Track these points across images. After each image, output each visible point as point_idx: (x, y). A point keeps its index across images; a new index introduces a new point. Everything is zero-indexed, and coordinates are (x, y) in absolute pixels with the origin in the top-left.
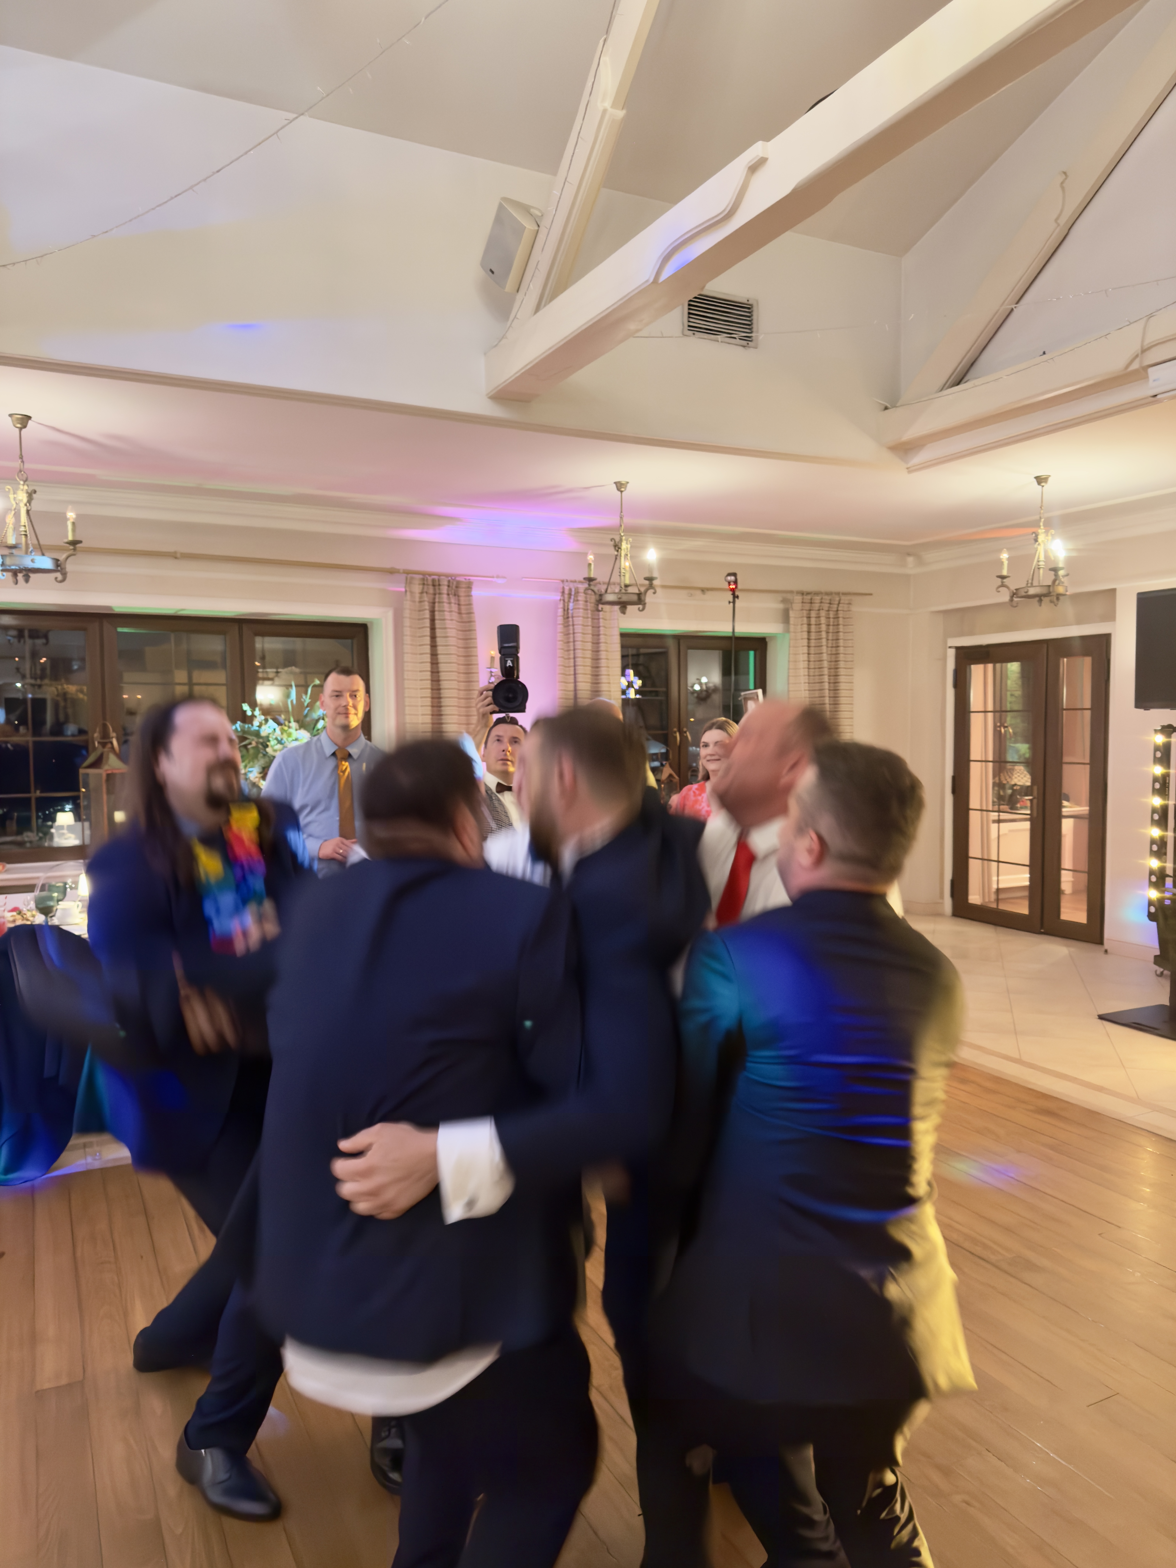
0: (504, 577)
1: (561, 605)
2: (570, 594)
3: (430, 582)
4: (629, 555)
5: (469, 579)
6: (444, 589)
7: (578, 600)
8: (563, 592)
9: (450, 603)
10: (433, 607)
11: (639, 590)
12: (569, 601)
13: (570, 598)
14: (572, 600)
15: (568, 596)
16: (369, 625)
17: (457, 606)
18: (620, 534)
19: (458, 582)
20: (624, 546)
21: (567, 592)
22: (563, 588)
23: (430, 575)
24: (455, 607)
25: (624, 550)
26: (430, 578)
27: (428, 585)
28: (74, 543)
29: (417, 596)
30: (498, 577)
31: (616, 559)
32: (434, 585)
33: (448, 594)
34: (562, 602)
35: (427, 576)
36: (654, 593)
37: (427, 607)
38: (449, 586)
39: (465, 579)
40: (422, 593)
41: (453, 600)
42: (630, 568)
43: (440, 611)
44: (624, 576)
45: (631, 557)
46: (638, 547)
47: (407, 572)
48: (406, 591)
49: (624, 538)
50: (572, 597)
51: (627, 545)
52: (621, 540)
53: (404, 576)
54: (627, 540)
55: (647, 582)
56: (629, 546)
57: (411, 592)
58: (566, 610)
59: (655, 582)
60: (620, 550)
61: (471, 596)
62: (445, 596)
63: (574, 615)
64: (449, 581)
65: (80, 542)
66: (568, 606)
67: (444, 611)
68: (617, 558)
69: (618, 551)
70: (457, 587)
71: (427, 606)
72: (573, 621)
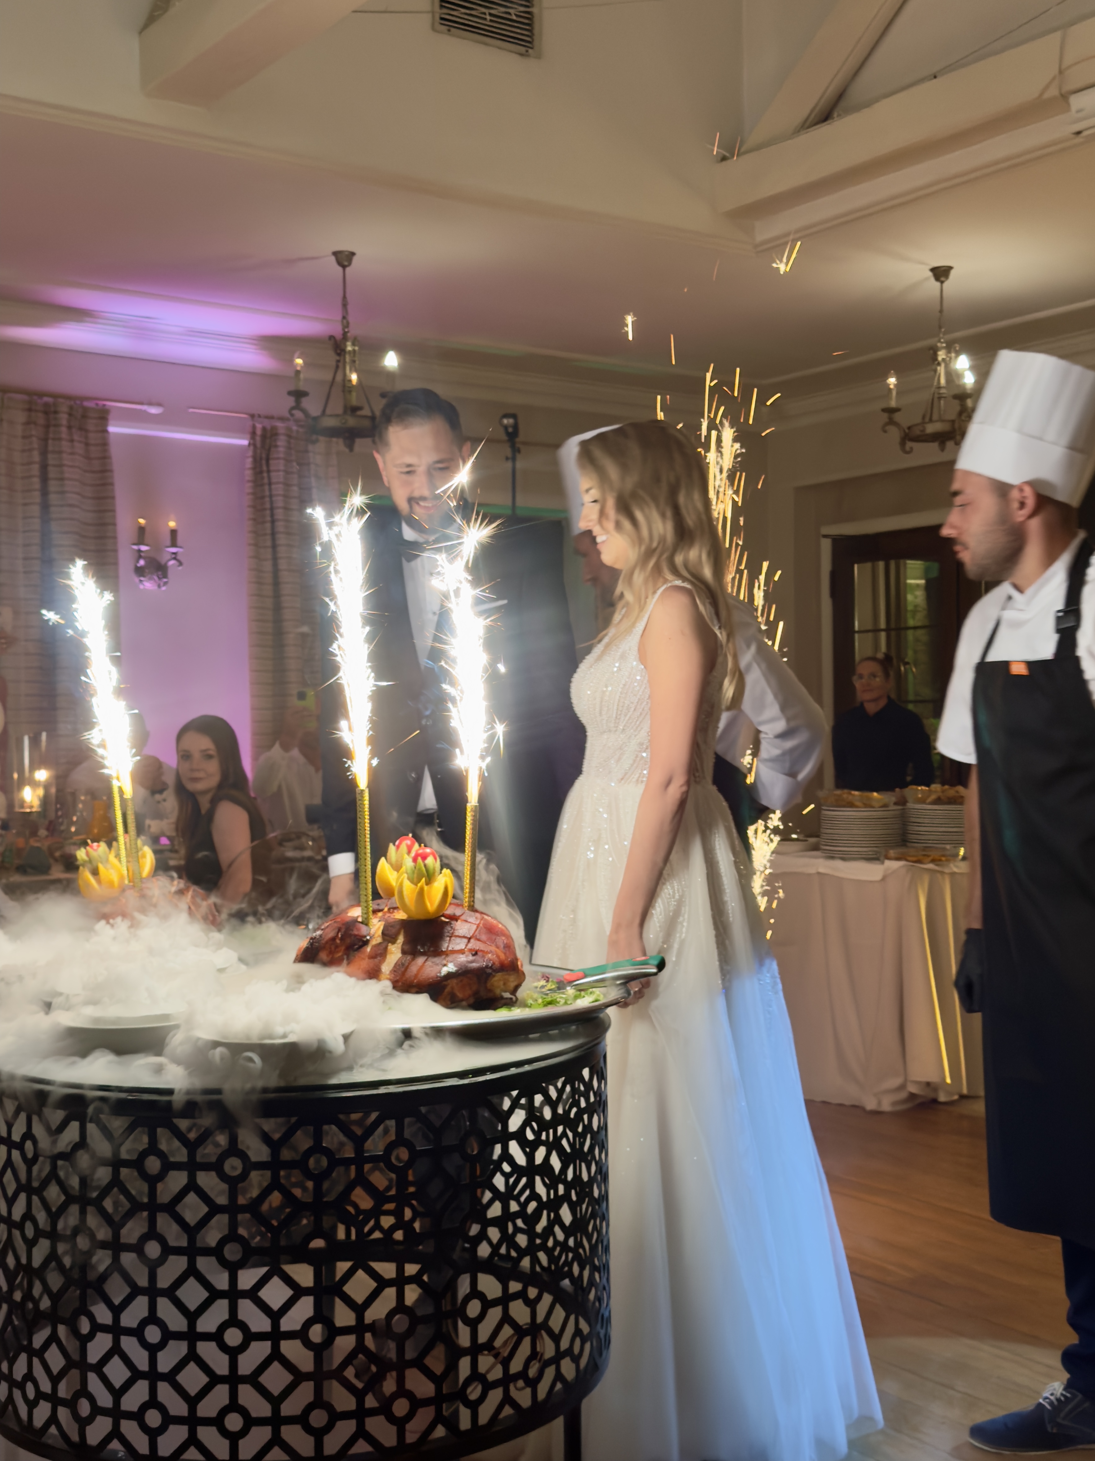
0: (159, 405)
1: (250, 454)
2: (264, 436)
3: (41, 408)
4: (357, 363)
5: (104, 405)
6: (63, 418)
7: (276, 446)
8: (253, 434)
9: (72, 441)
10: (46, 446)
12: (263, 445)
13: (264, 441)
14: (267, 446)
15: (262, 439)
17: (83, 445)
19: (86, 410)
20: (350, 346)
21: (259, 432)
22: (254, 427)
23: (41, 395)
24: (79, 448)
25: (350, 353)
26: (40, 401)
27: (37, 411)
29: (19, 427)
30: (150, 404)
31: (338, 367)
32: (46, 413)
33: (69, 427)
34: (252, 448)
35: (35, 397)
37: (36, 446)
38: (70, 415)
39: (97, 404)
40: (28, 423)
41: (76, 437)
42: (359, 381)
43: (55, 452)
44: (350, 393)
45: (360, 365)
47: (4, 390)
49: (349, 335)
50: (268, 441)
51: (354, 347)
52: (345, 338)
54: (354, 339)
56: (357, 348)
57: (9, 422)
58: (258, 459)
60: (343, 354)
61: (107, 431)
62: (64, 429)
63: (270, 469)
64: (71, 408)
66: (261, 454)
67: (63, 451)
68: (339, 364)
69: (340, 355)
70: (83, 416)
71: (34, 443)
72: (269, 478)
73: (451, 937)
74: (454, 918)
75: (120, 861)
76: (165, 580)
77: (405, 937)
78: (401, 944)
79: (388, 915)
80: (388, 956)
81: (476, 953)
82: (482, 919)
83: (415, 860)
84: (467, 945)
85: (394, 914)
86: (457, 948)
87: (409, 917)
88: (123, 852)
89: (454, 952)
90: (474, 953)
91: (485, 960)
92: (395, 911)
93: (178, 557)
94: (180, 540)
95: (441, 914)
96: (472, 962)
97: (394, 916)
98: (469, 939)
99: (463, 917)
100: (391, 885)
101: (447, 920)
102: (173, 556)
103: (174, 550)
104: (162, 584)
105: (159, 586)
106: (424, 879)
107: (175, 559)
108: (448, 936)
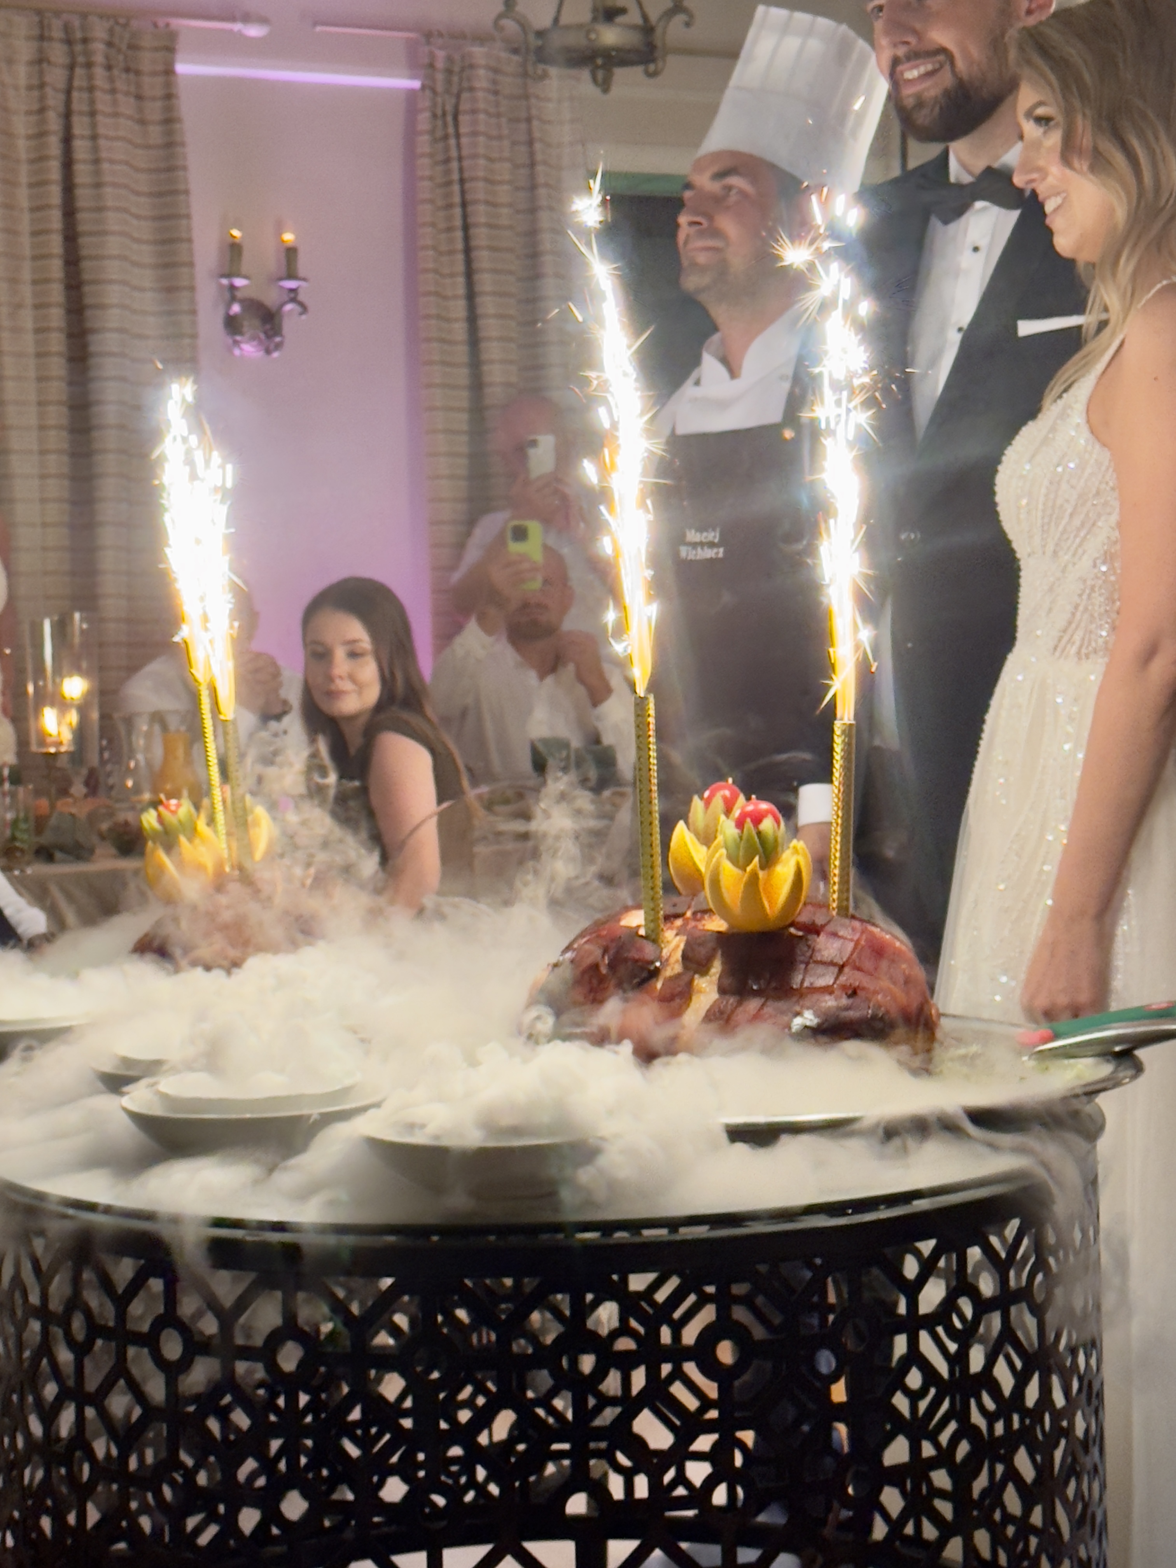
0: (263, 20)
1: (425, 105)
2: (450, 71)
3: (61, 35)
5: (168, 25)
6: (98, 52)
7: (471, 89)
8: (430, 68)
9: (113, 91)
10: (69, 102)
12: (447, 94)
13: (450, 80)
14: (455, 89)
15: (444, 77)
17: (132, 100)
19: (136, 33)
21: (440, 64)
22: (432, 55)
23: (61, 12)
24: (127, 105)
26: (60, 22)
27: (53, 40)
29: (24, 70)
30: (248, 19)
32: (69, 42)
33: (109, 68)
34: (427, 93)
35: (53, 17)
38: (110, 44)
39: (160, 24)
40: (36, 62)
41: (120, 85)
61: (172, 74)
64: (111, 31)
66: (445, 105)
67: (97, 114)
70: (133, 46)
72: (460, 147)
73: (807, 964)
74: (814, 930)
75: (216, 832)
76: (278, 339)
77: (724, 963)
78: (718, 976)
79: (692, 924)
80: (694, 998)
81: (853, 992)
82: (863, 932)
83: (740, 824)
84: (836, 979)
85: (704, 922)
86: (821, 982)
87: (731, 926)
88: (220, 817)
89: (813, 990)
90: (850, 992)
91: (871, 1005)
92: (706, 917)
93: (301, 297)
94: (303, 265)
95: (790, 921)
96: (847, 1008)
97: (704, 925)
98: (841, 968)
99: (829, 928)
100: (698, 870)
101: (800, 933)
102: (292, 295)
103: (291, 284)
104: (272, 346)
105: (268, 352)
106: (757, 859)
107: (294, 300)
108: (802, 962)
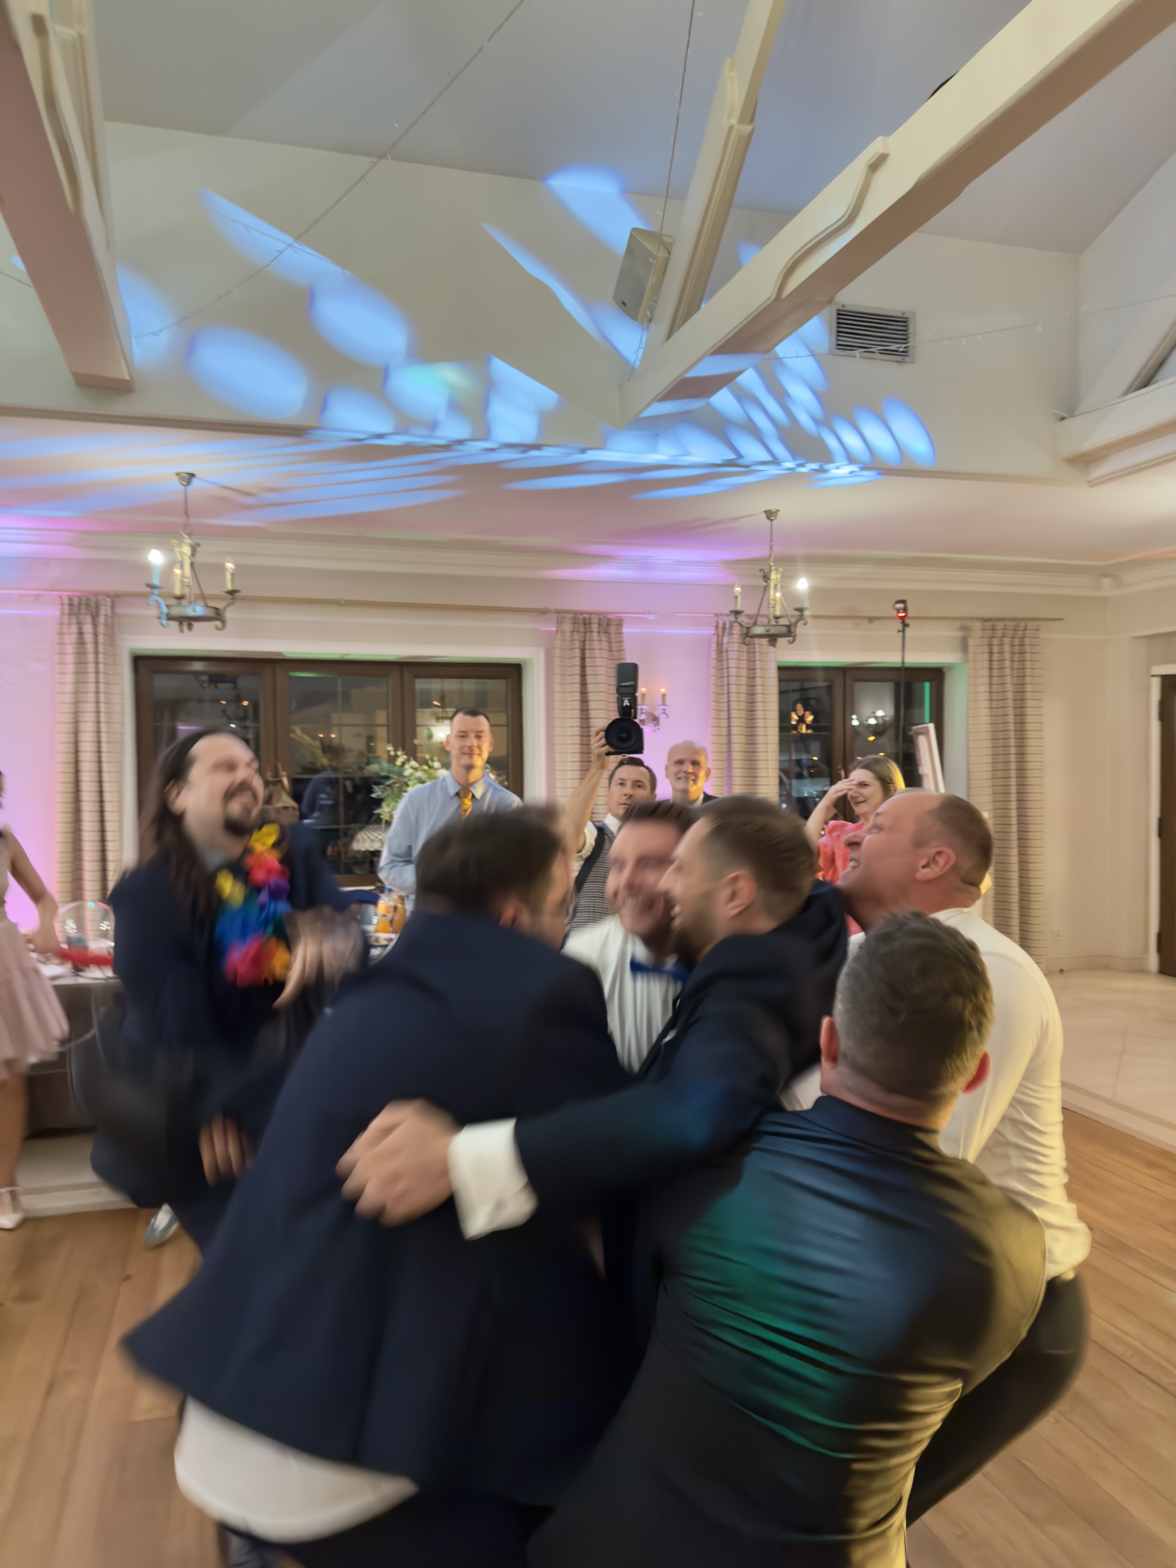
0: (655, 613)
1: (715, 640)
2: (724, 628)
3: (581, 621)
4: (779, 586)
5: (620, 617)
6: (595, 627)
7: (732, 634)
8: (717, 627)
9: (600, 641)
10: (584, 645)
11: (790, 622)
12: (723, 635)
13: (724, 632)
14: (726, 634)
15: (722, 630)
16: (523, 665)
17: (607, 644)
18: (769, 564)
19: (609, 620)
20: (774, 576)
21: (721, 626)
22: (717, 622)
23: (581, 613)
24: (605, 645)
25: (774, 580)
26: (581, 617)
27: (579, 623)
28: (232, 593)
29: (568, 635)
30: (649, 613)
31: (765, 590)
32: (585, 624)
33: (599, 632)
34: (716, 636)
35: (578, 615)
36: (805, 624)
37: (578, 646)
38: (599, 624)
39: (616, 616)
40: (573, 631)
41: (603, 638)
42: (781, 599)
43: (590, 649)
44: (774, 607)
45: (781, 587)
46: (788, 578)
47: (558, 612)
48: (557, 631)
49: (773, 568)
50: (727, 631)
51: (777, 576)
52: (770, 570)
53: (555, 616)
54: (776, 570)
55: (797, 613)
56: (779, 576)
57: (562, 632)
58: (720, 644)
59: (807, 613)
60: (769, 581)
61: (621, 633)
62: (595, 635)
63: (729, 649)
64: (600, 619)
65: (237, 591)
66: (722, 640)
67: (593, 649)
68: (766, 588)
69: (767, 582)
70: (608, 625)
71: (577, 644)
72: (727, 655)
76: (658, 727)
93: (667, 712)
94: (668, 702)
102: (664, 711)
103: (663, 707)
104: (656, 729)
105: (654, 731)
107: (664, 713)
